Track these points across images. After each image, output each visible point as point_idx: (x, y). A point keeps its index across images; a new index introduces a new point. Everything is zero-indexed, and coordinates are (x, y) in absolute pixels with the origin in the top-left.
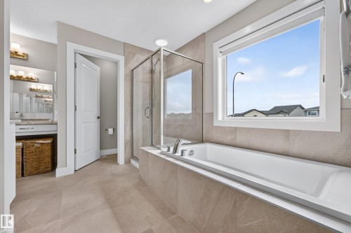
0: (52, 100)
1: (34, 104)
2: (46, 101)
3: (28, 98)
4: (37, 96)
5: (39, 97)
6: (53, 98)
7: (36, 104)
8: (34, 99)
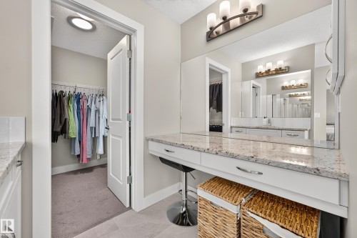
0: (310, 97)
1: (287, 105)
2: (300, 100)
3: (282, 99)
4: (290, 96)
5: (293, 96)
6: (312, 94)
7: (291, 105)
8: (288, 99)
